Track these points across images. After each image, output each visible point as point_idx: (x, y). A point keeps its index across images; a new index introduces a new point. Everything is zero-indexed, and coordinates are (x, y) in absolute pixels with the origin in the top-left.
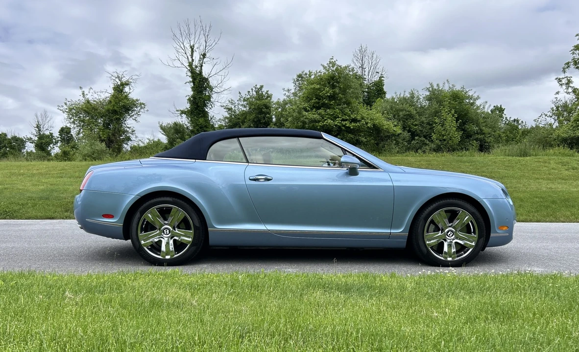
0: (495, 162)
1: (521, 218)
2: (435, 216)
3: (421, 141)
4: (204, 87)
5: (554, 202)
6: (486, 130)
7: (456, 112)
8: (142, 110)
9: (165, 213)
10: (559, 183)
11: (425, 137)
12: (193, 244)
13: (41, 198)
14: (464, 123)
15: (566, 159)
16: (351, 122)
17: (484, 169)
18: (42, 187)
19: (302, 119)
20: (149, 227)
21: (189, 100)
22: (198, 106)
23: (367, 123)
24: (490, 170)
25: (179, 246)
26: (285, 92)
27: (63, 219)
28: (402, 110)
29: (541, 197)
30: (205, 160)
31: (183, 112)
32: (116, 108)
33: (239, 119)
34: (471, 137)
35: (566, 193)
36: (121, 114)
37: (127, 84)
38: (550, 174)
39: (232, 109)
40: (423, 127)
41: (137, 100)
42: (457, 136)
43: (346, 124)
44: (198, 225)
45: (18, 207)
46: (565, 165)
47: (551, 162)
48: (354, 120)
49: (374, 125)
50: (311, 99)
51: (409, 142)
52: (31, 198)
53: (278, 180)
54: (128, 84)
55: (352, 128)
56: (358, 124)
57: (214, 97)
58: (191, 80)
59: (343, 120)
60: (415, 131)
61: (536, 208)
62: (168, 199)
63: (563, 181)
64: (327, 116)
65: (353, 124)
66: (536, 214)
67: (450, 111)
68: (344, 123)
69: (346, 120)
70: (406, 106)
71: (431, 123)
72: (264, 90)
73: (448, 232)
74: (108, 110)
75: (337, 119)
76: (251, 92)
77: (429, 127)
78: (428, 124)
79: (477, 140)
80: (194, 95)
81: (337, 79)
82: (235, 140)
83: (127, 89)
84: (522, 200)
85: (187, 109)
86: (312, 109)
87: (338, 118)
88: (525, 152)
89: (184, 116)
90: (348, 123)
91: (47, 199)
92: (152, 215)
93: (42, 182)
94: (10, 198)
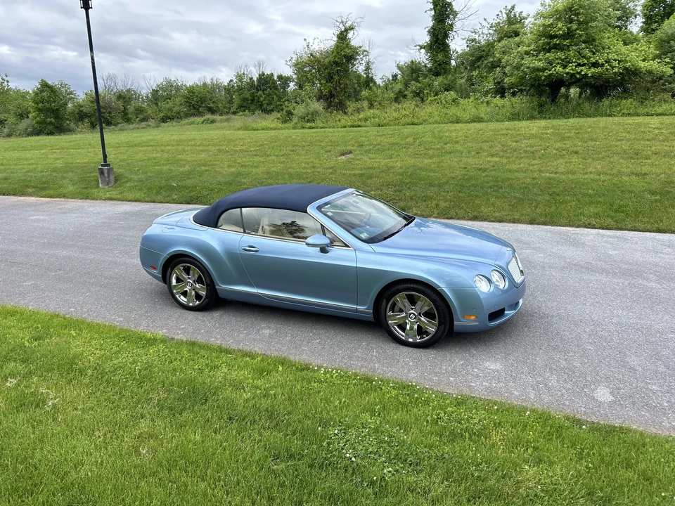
2: (397, 298)
4: (447, 15)
9: (187, 271)
12: (207, 296)
13: (225, 183)
16: (589, 68)
18: (232, 170)
21: (429, 32)
22: (439, 39)
23: (613, 68)
30: (217, 227)
31: (421, 47)
32: (337, 59)
33: (484, 51)
37: (351, 28)
41: (360, 47)
44: (208, 282)
45: (208, 192)
48: (595, 65)
49: (625, 69)
50: (540, 39)
52: (219, 183)
53: (263, 252)
54: (353, 29)
55: (590, 75)
56: (599, 69)
57: (458, 25)
58: (432, 7)
59: (579, 65)
62: (188, 259)
64: (557, 61)
65: (593, 70)
68: (579, 69)
69: (584, 65)
72: (517, 10)
73: (410, 314)
74: (330, 62)
75: (571, 65)
76: (500, 15)
80: (433, 26)
81: (576, 10)
82: (239, 209)
83: (350, 35)
85: (427, 42)
86: (538, 53)
87: (572, 63)
89: (423, 51)
90: (584, 70)
91: (230, 184)
92: (178, 271)
93: (237, 163)
94: (205, 182)
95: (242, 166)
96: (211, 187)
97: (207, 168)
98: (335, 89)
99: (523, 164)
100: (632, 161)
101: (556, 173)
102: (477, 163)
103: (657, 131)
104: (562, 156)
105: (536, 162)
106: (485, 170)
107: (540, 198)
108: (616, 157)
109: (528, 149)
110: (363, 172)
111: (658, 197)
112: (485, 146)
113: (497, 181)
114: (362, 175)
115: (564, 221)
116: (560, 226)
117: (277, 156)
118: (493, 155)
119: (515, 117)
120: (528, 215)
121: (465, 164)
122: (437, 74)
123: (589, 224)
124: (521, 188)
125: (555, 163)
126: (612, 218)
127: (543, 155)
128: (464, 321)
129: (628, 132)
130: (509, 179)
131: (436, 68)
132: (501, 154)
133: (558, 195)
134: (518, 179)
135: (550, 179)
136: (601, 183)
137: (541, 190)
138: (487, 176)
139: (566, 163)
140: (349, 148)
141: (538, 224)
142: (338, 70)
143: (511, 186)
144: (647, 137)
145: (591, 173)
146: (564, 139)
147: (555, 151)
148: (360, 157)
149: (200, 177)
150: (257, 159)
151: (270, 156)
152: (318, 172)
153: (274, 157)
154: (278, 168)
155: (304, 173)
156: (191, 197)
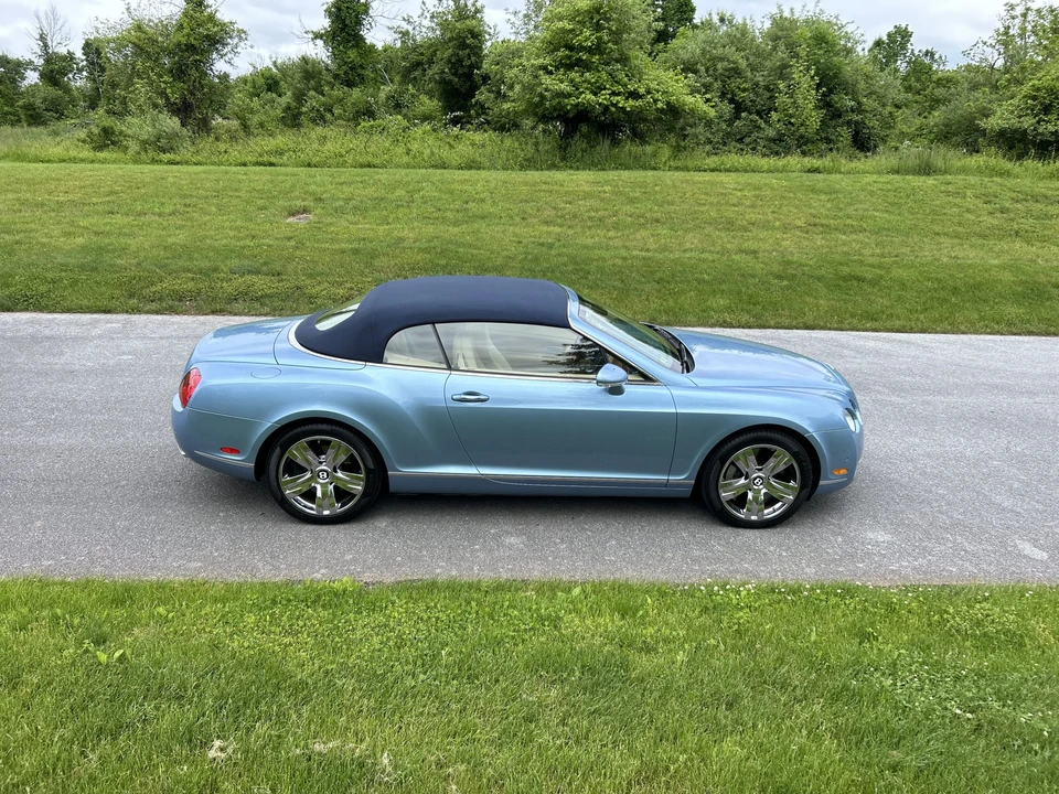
0: (872, 193)
1: (898, 323)
2: (738, 455)
3: (751, 121)
5: (955, 291)
6: (868, 103)
7: (817, 74)
8: (242, 44)
9: (319, 449)
10: (971, 246)
11: (758, 113)
12: (365, 493)
13: (83, 268)
14: (831, 91)
15: (994, 184)
16: (627, 99)
17: (850, 210)
18: (80, 240)
19: (539, 90)
21: (328, 11)
22: (346, 25)
23: (656, 101)
24: (861, 212)
26: (508, 16)
27: (127, 312)
28: (721, 59)
29: (936, 279)
30: (381, 362)
31: (317, 36)
32: (194, 42)
33: (422, 54)
34: (840, 117)
35: (980, 271)
36: (205, 52)
38: (960, 224)
39: (408, 32)
40: (756, 94)
41: (231, 23)
42: (814, 119)
43: (618, 102)
44: (371, 466)
45: (47, 286)
46: (990, 202)
47: (969, 193)
48: (634, 95)
49: (668, 104)
50: (556, 49)
51: (730, 122)
52: (64, 267)
53: (496, 400)
55: (628, 109)
56: (639, 103)
57: (376, 7)
59: (614, 94)
60: (743, 101)
61: (924, 303)
62: (323, 427)
63: (980, 241)
64: (585, 85)
65: (631, 102)
66: (922, 317)
67: (808, 69)
68: (615, 99)
69: (619, 94)
70: (730, 51)
71: (772, 87)
74: (179, 44)
75: (603, 92)
76: (444, 2)
77: (768, 95)
78: (767, 88)
79: (849, 123)
81: (605, 13)
82: (429, 326)
84: (903, 286)
85: (325, 29)
86: (557, 68)
87: (605, 89)
88: (927, 165)
89: (320, 42)
90: (621, 101)
91: (94, 269)
92: (299, 452)
93: (79, 226)
94: (29, 265)
95: (97, 234)
96: (50, 275)
97: (17, 238)
98: (192, 94)
99: (598, 237)
101: (648, 250)
102: (532, 234)
103: (739, 194)
104: (642, 226)
105: (612, 234)
106: (550, 246)
109: (593, 214)
110: (355, 245)
111: (785, 283)
112: (529, 208)
113: (576, 263)
114: (356, 252)
115: (691, 318)
117: (160, 215)
118: (548, 223)
121: (516, 235)
122: (350, 84)
124: (614, 273)
125: (639, 236)
126: (748, 312)
127: (616, 223)
128: (832, 477)
129: (706, 194)
130: (592, 259)
131: (345, 73)
132: (558, 221)
133: (668, 282)
134: (604, 259)
135: (645, 259)
136: (711, 264)
137: (643, 275)
138: (559, 255)
139: (653, 235)
140: (299, 203)
143: (601, 270)
144: (731, 202)
145: (691, 250)
146: (632, 201)
147: (629, 219)
148: (329, 220)
149: (10, 255)
150: (118, 219)
151: (145, 214)
152: (269, 246)
153: (157, 218)
154: (180, 238)
155: (243, 248)
156: (10, 297)
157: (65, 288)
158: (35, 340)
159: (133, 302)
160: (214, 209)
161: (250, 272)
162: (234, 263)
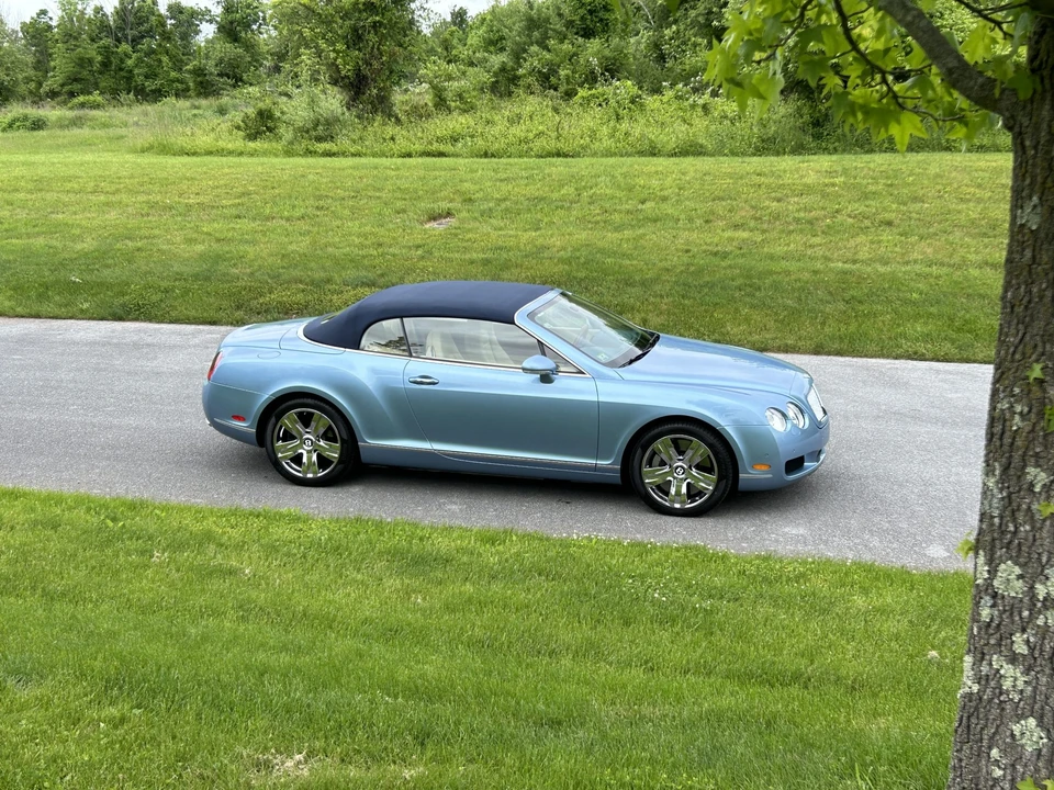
2: (659, 445)
9: (306, 420)
12: (340, 460)
13: (196, 277)
20: (288, 436)
25: (323, 462)
27: (232, 324)
30: (358, 349)
44: (345, 437)
45: (159, 296)
52: (179, 277)
53: (445, 384)
62: (309, 401)
73: (677, 468)
82: (398, 320)
91: (207, 279)
92: (289, 421)
93: (203, 233)
94: (146, 273)
95: (218, 240)
96: (164, 284)
98: (368, 64)
99: (795, 243)
100: (986, 240)
101: (855, 262)
102: (709, 241)
104: (865, 230)
105: (817, 240)
106: (725, 256)
107: (828, 309)
108: (958, 234)
109: (802, 214)
110: (489, 255)
112: (720, 208)
113: (749, 277)
114: (486, 262)
115: (873, 347)
116: (866, 356)
117: (288, 219)
118: (736, 227)
119: (768, 146)
120: (811, 339)
121: (688, 243)
122: (588, 33)
123: (915, 353)
124: (793, 290)
125: (852, 243)
126: (953, 342)
127: (828, 226)
128: (753, 473)
129: (979, 186)
130: (771, 273)
131: (582, 18)
132: (752, 224)
133: (860, 302)
134: (788, 273)
135: (845, 273)
136: (932, 280)
137: (830, 293)
138: (730, 267)
139: (872, 242)
140: (445, 205)
141: (829, 354)
142: (375, 23)
143: (776, 286)
145: (915, 262)
146: (866, 196)
147: (850, 220)
148: (473, 225)
149: (129, 262)
150: (245, 225)
151: (273, 218)
152: (394, 255)
153: (283, 222)
154: (300, 245)
155: (364, 257)
156: (124, 305)
157: (175, 299)
158: (136, 346)
159: (239, 314)
160: (347, 212)
161: (364, 284)
162: (350, 274)
